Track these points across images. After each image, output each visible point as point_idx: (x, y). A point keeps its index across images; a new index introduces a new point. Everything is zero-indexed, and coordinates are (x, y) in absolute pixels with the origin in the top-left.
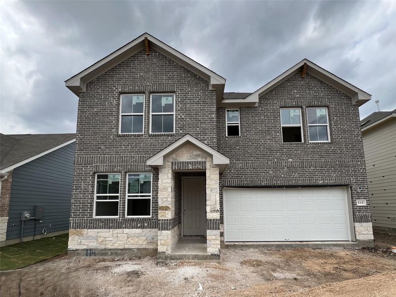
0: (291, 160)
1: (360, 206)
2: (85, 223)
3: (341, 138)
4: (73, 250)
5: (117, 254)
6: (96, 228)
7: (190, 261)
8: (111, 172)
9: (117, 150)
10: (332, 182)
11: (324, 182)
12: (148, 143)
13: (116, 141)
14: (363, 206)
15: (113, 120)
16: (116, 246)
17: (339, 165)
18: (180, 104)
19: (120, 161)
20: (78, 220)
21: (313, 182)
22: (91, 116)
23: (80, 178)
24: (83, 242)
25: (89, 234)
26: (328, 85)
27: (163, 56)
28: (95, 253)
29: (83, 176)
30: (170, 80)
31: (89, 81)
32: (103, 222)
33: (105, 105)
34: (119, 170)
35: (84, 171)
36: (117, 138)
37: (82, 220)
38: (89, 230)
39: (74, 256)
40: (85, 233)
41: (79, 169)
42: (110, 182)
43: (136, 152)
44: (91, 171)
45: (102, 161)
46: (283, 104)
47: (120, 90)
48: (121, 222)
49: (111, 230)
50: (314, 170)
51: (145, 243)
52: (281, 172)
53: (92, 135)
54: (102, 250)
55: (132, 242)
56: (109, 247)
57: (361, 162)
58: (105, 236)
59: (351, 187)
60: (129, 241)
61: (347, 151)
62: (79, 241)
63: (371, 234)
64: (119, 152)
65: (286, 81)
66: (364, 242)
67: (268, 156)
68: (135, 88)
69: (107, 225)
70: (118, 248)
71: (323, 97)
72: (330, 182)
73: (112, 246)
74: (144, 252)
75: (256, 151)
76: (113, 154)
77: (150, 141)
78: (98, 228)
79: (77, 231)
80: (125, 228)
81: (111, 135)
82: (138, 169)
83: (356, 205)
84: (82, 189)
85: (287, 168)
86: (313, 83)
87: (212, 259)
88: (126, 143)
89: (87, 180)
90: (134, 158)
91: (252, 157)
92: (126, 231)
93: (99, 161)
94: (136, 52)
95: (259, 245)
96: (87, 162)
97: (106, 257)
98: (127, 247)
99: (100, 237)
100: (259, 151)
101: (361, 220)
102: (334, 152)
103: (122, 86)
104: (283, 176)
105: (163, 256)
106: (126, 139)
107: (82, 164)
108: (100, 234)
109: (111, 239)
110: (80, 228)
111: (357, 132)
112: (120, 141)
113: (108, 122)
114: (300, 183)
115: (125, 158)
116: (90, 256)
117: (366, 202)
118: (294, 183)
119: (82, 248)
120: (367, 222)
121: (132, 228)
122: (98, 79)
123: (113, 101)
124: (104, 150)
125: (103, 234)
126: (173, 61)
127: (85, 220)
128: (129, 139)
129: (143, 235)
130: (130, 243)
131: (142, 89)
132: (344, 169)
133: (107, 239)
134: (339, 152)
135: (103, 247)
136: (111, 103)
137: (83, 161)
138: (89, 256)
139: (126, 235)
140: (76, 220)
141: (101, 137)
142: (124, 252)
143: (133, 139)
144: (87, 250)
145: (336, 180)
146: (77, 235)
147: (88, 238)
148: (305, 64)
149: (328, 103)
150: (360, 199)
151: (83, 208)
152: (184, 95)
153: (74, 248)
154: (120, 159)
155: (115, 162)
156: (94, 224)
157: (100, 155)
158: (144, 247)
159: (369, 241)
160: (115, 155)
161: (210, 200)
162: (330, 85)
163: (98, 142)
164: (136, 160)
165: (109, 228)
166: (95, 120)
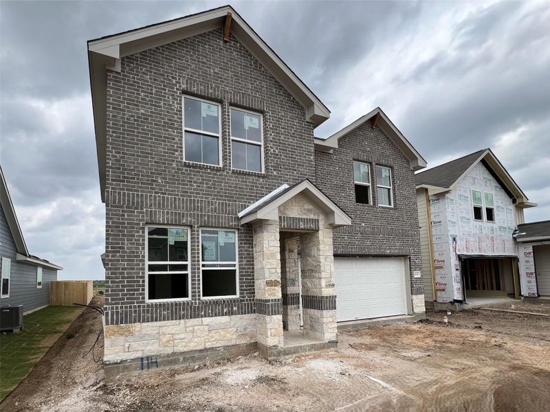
0: (363, 224)
1: (417, 278)
2: (135, 311)
3: (403, 205)
4: (117, 363)
5: (193, 359)
6: (156, 321)
7: (307, 353)
8: (172, 225)
9: (185, 188)
10: (396, 252)
11: (390, 252)
12: (233, 184)
13: (182, 173)
15: (176, 136)
16: (192, 346)
17: (402, 234)
18: (273, 132)
19: (191, 208)
20: (122, 307)
21: (382, 252)
22: (135, 120)
23: (120, 231)
24: (134, 345)
25: (144, 331)
27: (247, 51)
28: (156, 362)
29: (126, 227)
30: (258, 92)
31: (128, 55)
32: (168, 309)
33: (159, 107)
34: (190, 221)
35: (127, 219)
36: (184, 169)
37: (130, 307)
38: (145, 324)
39: (118, 373)
40: (137, 329)
41: (118, 215)
42: (171, 241)
43: (215, 195)
44: (140, 220)
45: (159, 203)
46: (355, 156)
47: (184, 86)
48: (198, 307)
49: (182, 321)
51: (234, 337)
52: (355, 238)
53: (138, 156)
54: (168, 356)
55: (216, 337)
56: (180, 348)
57: (417, 232)
58: (173, 332)
59: (410, 258)
60: (212, 337)
62: (127, 345)
63: (424, 306)
64: (187, 192)
66: (419, 314)
68: (208, 90)
69: (175, 314)
70: (195, 349)
73: (185, 346)
74: (233, 350)
76: (178, 195)
77: (234, 180)
78: (160, 320)
79: (121, 328)
80: (205, 316)
81: (173, 161)
82: (219, 222)
83: (413, 276)
84: (125, 252)
85: (361, 233)
86: (381, 137)
87: (329, 347)
88: (198, 179)
89: (133, 236)
90: (212, 205)
92: (207, 320)
93: (155, 204)
94: (206, 31)
96: (133, 203)
97: (176, 367)
98: (208, 345)
99: (164, 334)
103: (187, 81)
104: (357, 243)
105: (275, 351)
106: (199, 172)
107: (122, 207)
108: (164, 330)
109: (183, 336)
110: (126, 322)
112: (188, 174)
113: (168, 138)
114: (372, 252)
115: (198, 203)
116: (148, 368)
117: (420, 273)
118: (366, 251)
119: (132, 357)
120: (421, 294)
121: (216, 316)
122: (144, 54)
123: (174, 103)
124: (163, 186)
125: (170, 329)
126: (261, 65)
127: (135, 307)
128: (204, 173)
129: (232, 324)
130: (213, 339)
131: (219, 95)
132: (405, 238)
133: (177, 337)
135: (169, 351)
136: (171, 105)
137: (124, 200)
138: (146, 369)
139: (206, 328)
140: (117, 308)
141: (155, 162)
142: (205, 354)
143: (210, 173)
144: (142, 359)
145: (399, 250)
146: (122, 335)
147: (142, 337)
148: (378, 113)
149: (392, 164)
150: (416, 270)
151: (129, 286)
152: (277, 121)
153: (118, 359)
154: (190, 204)
155: (183, 208)
156: (152, 314)
157: (156, 193)
158: (233, 342)
159: (422, 314)
160: (181, 196)
161: (325, 271)
162: (394, 143)
163: (150, 169)
164: (215, 208)
165: (180, 319)
166: (143, 129)
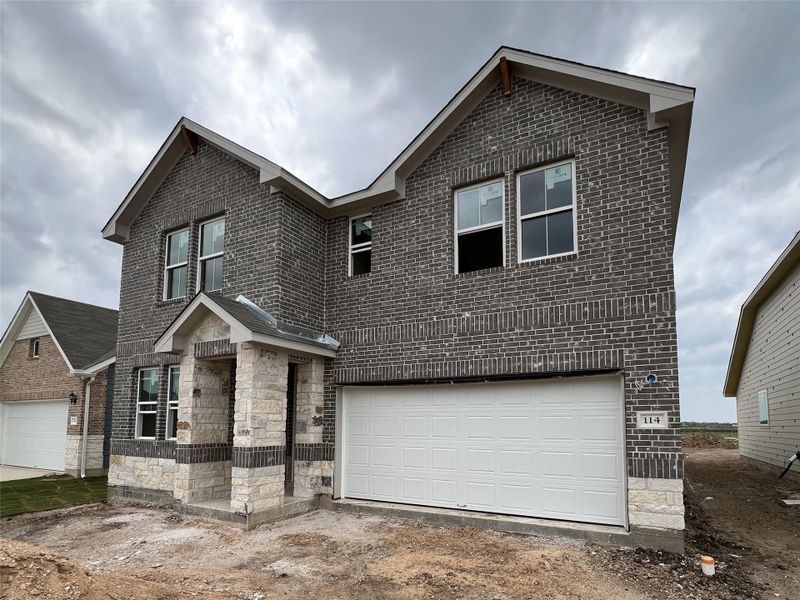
0: (467, 314)
1: (648, 431)
3: (603, 239)
4: (112, 487)
6: (132, 455)
7: (209, 520)
9: (156, 329)
10: (567, 364)
11: (545, 366)
13: (156, 315)
14: (656, 431)
15: (154, 280)
16: (151, 485)
17: (591, 317)
20: (117, 441)
21: (517, 367)
22: (134, 278)
23: (121, 377)
24: (121, 474)
25: (126, 464)
26: (575, 94)
28: (131, 493)
29: (124, 374)
30: (220, 190)
31: (132, 222)
34: (158, 361)
35: (125, 366)
38: (127, 458)
40: (123, 461)
44: (131, 366)
45: (141, 348)
46: (458, 179)
47: (162, 227)
50: (521, 334)
52: (444, 346)
53: (133, 309)
54: (138, 489)
57: (660, 302)
59: (624, 377)
61: (618, 274)
62: (118, 473)
63: (677, 513)
64: (158, 332)
65: (469, 117)
66: (650, 533)
67: (420, 311)
68: (179, 218)
70: (153, 488)
71: (560, 134)
72: (562, 365)
73: (148, 484)
75: (397, 302)
76: (152, 337)
78: (135, 455)
79: (117, 458)
80: (161, 457)
81: (151, 306)
83: (634, 426)
85: (459, 335)
86: (536, 101)
87: (235, 521)
89: (126, 380)
91: (389, 316)
92: (162, 461)
95: (392, 511)
96: (128, 352)
97: (141, 501)
98: (161, 487)
99: (137, 469)
100: (403, 301)
101: (647, 471)
102: (580, 281)
104: (448, 354)
108: (137, 465)
109: (146, 473)
111: (657, 212)
113: (149, 285)
114: (486, 370)
116: (126, 496)
117: (666, 417)
118: (470, 370)
119: (120, 484)
120: (666, 477)
122: (142, 215)
123: (155, 248)
124: (144, 331)
125: (140, 464)
127: (123, 441)
128: (170, 309)
131: (186, 219)
132: (604, 326)
133: (143, 473)
134: (594, 278)
135: (138, 485)
137: (124, 351)
139: (161, 469)
140: (115, 441)
143: (174, 308)
144: (124, 487)
145: (579, 358)
146: (117, 464)
147: (125, 469)
148: (503, 59)
149: (571, 147)
150: (648, 409)
151: (122, 423)
153: (113, 483)
157: (140, 339)
159: (668, 534)
162: (583, 93)
163: (138, 318)
165: (145, 456)
166: (137, 284)
